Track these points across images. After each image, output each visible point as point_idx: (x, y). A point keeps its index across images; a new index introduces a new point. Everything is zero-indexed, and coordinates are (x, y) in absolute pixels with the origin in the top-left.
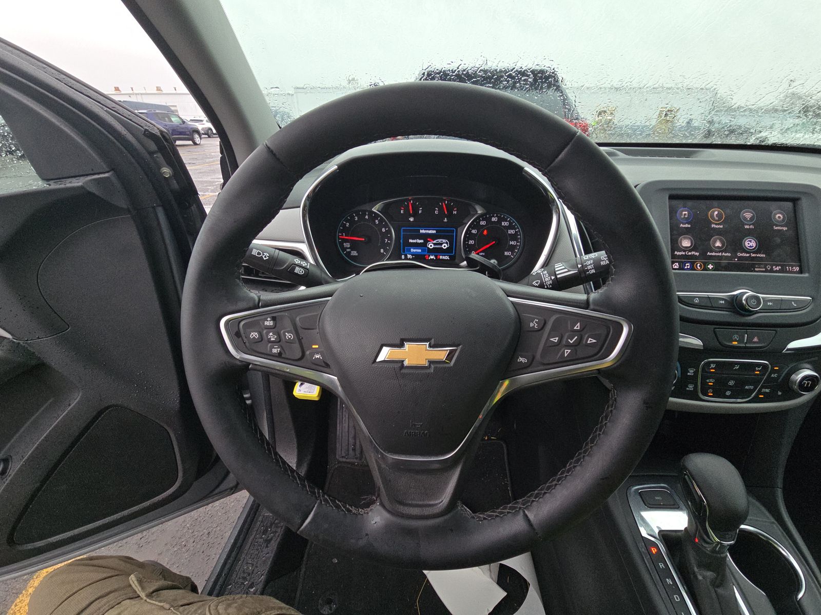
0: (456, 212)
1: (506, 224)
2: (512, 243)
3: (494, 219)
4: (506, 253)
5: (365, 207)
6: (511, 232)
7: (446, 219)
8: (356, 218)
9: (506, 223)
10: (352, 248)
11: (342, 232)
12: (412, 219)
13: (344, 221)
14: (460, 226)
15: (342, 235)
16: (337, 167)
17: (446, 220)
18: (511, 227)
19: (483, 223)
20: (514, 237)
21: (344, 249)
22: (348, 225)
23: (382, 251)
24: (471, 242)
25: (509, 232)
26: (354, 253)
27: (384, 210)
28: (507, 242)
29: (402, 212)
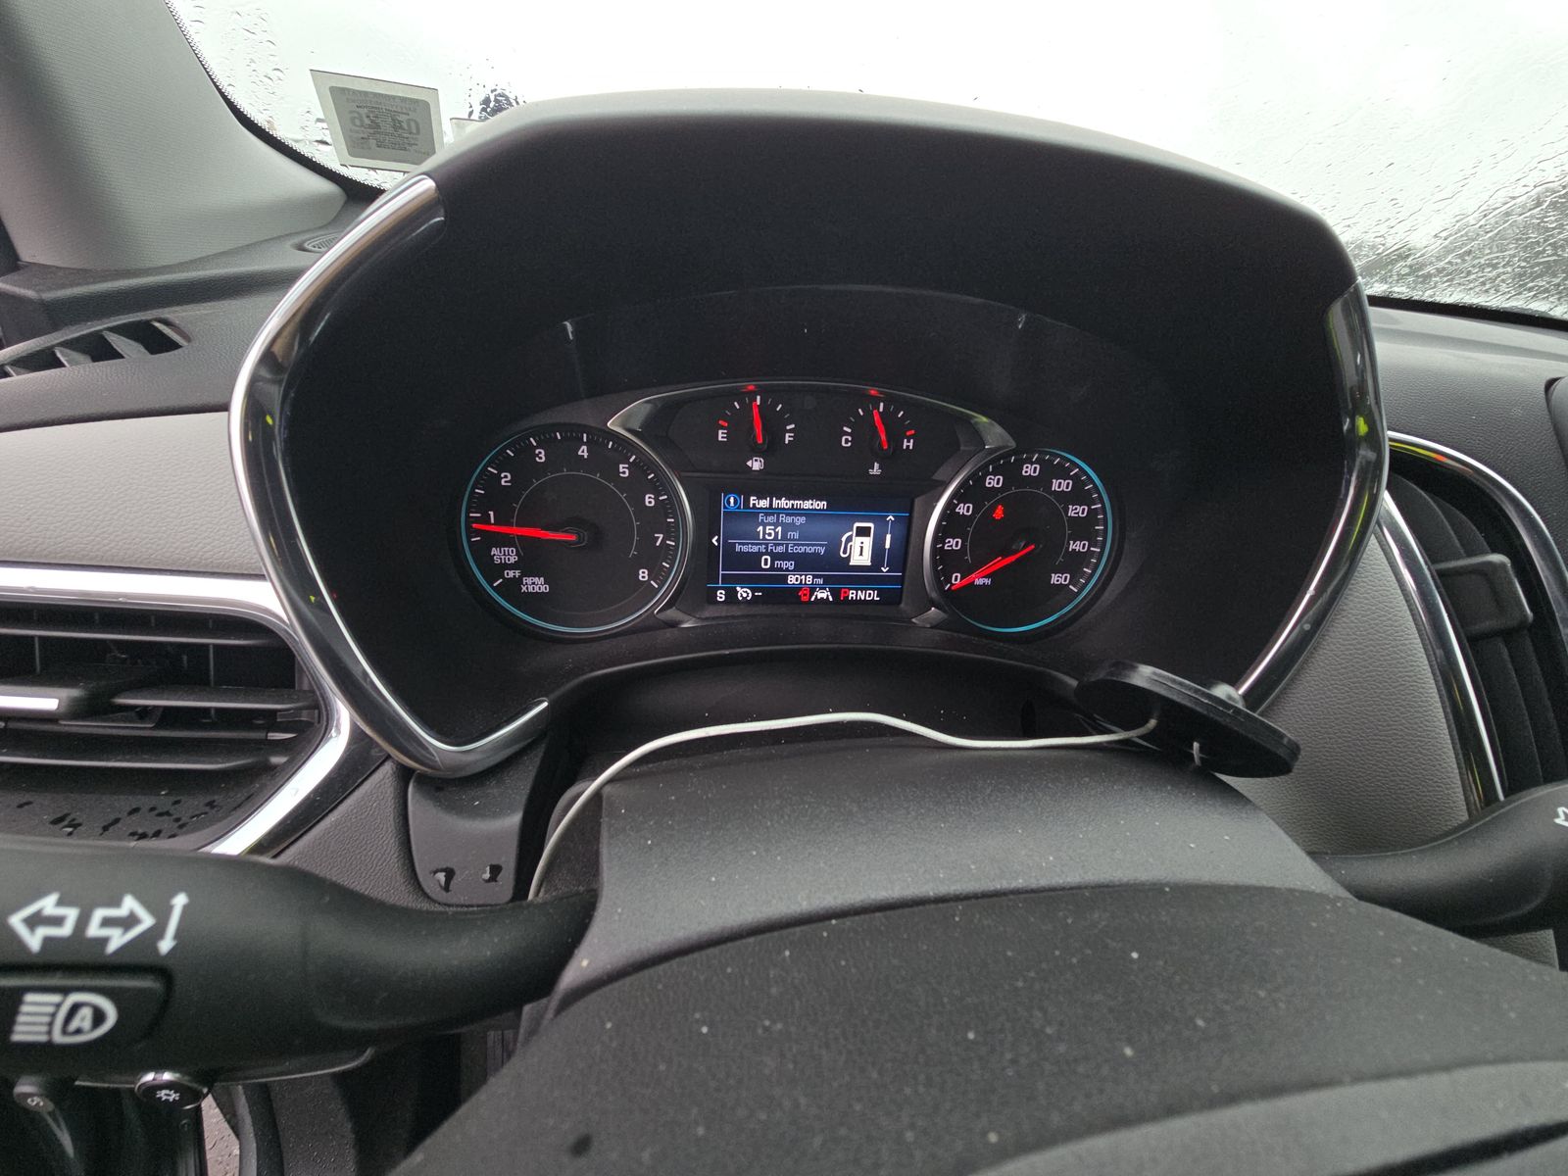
0: (911, 444)
1: (1063, 487)
2: (1077, 546)
3: (1029, 470)
4: (1055, 579)
5: (581, 413)
6: (1077, 511)
7: (876, 465)
8: (542, 456)
9: (1064, 483)
10: (527, 567)
11: (482, 505)
12: (756, 465)
13: (489, 464)
14: (923, 493)
15: (485, 519)
16: (429, 184)
17: (876, 470)
18: (1079, 495)
19: (993, 482)
20: (1083, 529)
21: (493, 570)
22: (506, 479)
23: (643, 575)
24: (953, 544)
25: (1071, 513)
26: (536, 585)
27: (655, 429)
28: (1062, 544)
29: (721, 435)
